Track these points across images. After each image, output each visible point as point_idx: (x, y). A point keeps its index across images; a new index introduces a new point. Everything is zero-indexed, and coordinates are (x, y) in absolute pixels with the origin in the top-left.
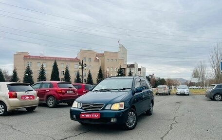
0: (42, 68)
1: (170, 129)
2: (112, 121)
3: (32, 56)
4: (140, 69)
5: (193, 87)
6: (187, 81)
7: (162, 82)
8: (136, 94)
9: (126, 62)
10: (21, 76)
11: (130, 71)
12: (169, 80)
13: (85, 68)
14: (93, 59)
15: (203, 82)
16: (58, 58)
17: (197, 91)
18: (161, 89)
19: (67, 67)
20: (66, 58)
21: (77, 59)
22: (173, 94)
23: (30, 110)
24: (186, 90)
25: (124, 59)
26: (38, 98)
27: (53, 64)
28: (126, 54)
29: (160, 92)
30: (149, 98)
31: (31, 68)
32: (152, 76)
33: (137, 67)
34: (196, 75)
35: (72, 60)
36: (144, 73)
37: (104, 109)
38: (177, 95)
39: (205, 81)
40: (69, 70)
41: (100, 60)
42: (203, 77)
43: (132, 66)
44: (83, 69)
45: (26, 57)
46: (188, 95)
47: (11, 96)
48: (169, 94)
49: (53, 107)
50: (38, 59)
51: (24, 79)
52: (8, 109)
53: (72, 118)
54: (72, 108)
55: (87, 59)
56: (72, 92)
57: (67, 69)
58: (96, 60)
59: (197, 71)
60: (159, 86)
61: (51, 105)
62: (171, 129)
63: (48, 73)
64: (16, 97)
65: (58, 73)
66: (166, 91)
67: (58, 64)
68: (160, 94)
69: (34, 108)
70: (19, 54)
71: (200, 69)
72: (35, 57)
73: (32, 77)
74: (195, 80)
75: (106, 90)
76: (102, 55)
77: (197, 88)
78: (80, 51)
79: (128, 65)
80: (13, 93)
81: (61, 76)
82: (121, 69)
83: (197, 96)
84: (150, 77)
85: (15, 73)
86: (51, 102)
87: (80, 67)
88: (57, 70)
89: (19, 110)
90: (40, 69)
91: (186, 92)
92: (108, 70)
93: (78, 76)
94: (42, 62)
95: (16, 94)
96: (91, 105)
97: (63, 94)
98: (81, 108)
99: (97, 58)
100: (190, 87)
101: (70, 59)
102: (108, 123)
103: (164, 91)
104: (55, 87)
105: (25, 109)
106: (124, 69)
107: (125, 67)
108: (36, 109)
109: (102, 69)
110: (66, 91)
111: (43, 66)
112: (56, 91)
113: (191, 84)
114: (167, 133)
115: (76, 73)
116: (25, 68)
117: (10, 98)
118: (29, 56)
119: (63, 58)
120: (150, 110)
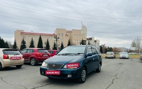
0: (32, 40)
1: (111, 83)
2: (69, 76)
3: (26, 33)
4: (95, 41)
5: (132, 53)
6: (128, 49)
7: (110, 50)
8: (88, 57)
9: (86, 36)
10: (19, 45)
11: (89, 42)
12: (115, 48)
13: (58, 40)
14: (64, 35)
15: (138, 50)
16: (42, 34)
17: (134, 56)
18: (109, 54)
19: (48, 40)
20: (47, 34)
21: (54, 34)
22: (118, 58)
23: (19, 67)
24: (127, 55)
25: (85, 34)
26: (23, 59)
27: (39, 38)
28: (87, 31)
29: (109, 56)
30: (98, 60)
31: (25, 40)
32: (104, 46)
33: (94, 39)
34: (134, 45)
35: (51, 35)
36: (98, 44)
37: (62, 68)
38: (120, 58)
39: (140, 49)
40: (49, 41)
41: (69, 35)
42: (139, 46)
43: (91, 39)
44: (57, 41)
45: (22, 33)
46: (128, 58)
47: (5, 58)
48: (115, 58)
49: (34, 65)
50: (30, 35)
51: (21, 47)
52: (3, 66)
53: (41, 74)
54: (41, 67)
55: (61, 35)
56: (47, 55)
57: (48, 41)
58: (67, 35)
59: (134, 43)
60: (107, 52)
61: (33, 64)
62: (113, 83)
63: (36, 43)
64: (8, 58)
65: (42, 43)
66: (112, 56)
67: (42, 37)
68: (108, 58)
69: (21, 65)
70: (18, 31)
71: (137, 41)
72: (28, 33)
73: (25, 46)
74: (133, 49)
75: (66, 54)
76: (71, 32)
77: (134, 54)
78: (56, 29)
79: (87, 38)
80: (6, 56)
81: (44, 45)
82: (83, 41)
83: (134, 59)
84: (102, 46)
85: (15, 43)
86: (33, 62)
87: (55, 39)
88: (42, 41)
89: (10, 67)
90: (30, 41)
91: (126, 56)
92: (74, 42)
93: (55, 45)
94: (32, 36)
95: (8, 56)
96: (54, 65)
97: (41, 57)
98: (47, 67)
99: (67, 34)
100: (130, 53)
101: (50, 34)
102: (66, 78)
103: (111, 56)
104: (36, 52)
105: (15, 67)
106: (85, 41)
107: (86, 39)
108: (23, 66)
109: (70, 41)
110: (43, 55)
111: (32, 39)
112: (36, 55)
113: (130, 51)
114: (109, 86)
115: (54, 43)
116: (21, 40)
117: (4, 58)
118: (24, 33)
119: (45, 34)
120: (98, 69)
